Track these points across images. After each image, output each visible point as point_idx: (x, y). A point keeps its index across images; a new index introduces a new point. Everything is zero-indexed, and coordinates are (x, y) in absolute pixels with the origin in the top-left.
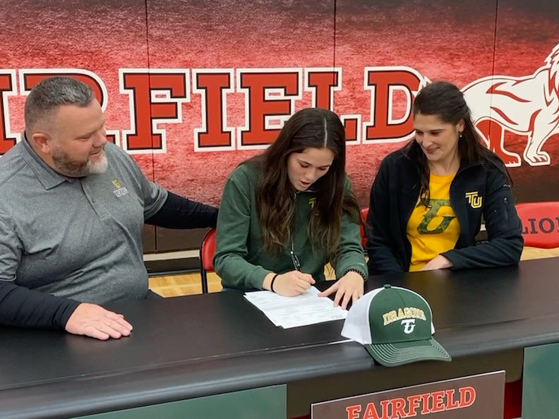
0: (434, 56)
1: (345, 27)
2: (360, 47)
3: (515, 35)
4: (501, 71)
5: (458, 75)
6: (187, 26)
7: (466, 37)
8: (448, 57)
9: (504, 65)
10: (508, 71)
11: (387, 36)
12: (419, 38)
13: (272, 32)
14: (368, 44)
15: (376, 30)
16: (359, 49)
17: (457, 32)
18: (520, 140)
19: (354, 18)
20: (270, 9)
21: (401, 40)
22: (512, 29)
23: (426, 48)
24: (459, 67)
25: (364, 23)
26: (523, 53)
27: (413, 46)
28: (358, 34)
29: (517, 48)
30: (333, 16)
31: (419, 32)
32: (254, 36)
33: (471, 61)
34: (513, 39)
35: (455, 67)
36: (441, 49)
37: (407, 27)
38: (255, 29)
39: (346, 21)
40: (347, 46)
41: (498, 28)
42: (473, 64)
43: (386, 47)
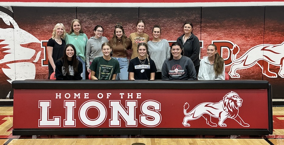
0: (239, 37)
1: (205, 27)
2: (210, 34)
3: (272, 29)
4: (267, 42)
5: (249, 44)
6: (151, 28)
7: (252, 30)
8: (244, 37)
9: (268, 40)
10: (270, 42)
11: (220, 30)
12: (233, 31)
13: (179, 29)
14: (213, 33)
15: (216, 28)
16: (210, 35)
17: (248, 29)
18: (276, 68)
19: (208, 25)
20: (178, 22)
21: (226, 31)
22: (271, 27)
23: (235, 34)
24: (249, 41)
25: (211, 26)
26: (276, 36)
27: (230, 34)
28: (209, 30)
29: (273, 34)
30: (200, 24)
31: (233, 29)
32: (173, 31)
33: (254, 39)
34: (272, 31)
35: (247, 41)
36: (241, 34)
37: (228, 27)
38: (173, 28)
39: (205, 26)
40: (205, 34)
41: (265, 27)
42: (255, 40)
43: (219, 34)
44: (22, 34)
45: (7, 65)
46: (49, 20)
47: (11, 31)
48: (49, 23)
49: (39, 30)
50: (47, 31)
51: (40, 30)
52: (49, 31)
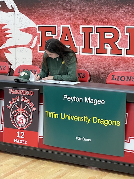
44: (21, 18)
45: (9, 49)
46: (45, 3)
47: (13, 15)
48: (45, 6)
49: (35, 13)
50: (43, 15)
51: (37, 14)
52: (44, 15)
